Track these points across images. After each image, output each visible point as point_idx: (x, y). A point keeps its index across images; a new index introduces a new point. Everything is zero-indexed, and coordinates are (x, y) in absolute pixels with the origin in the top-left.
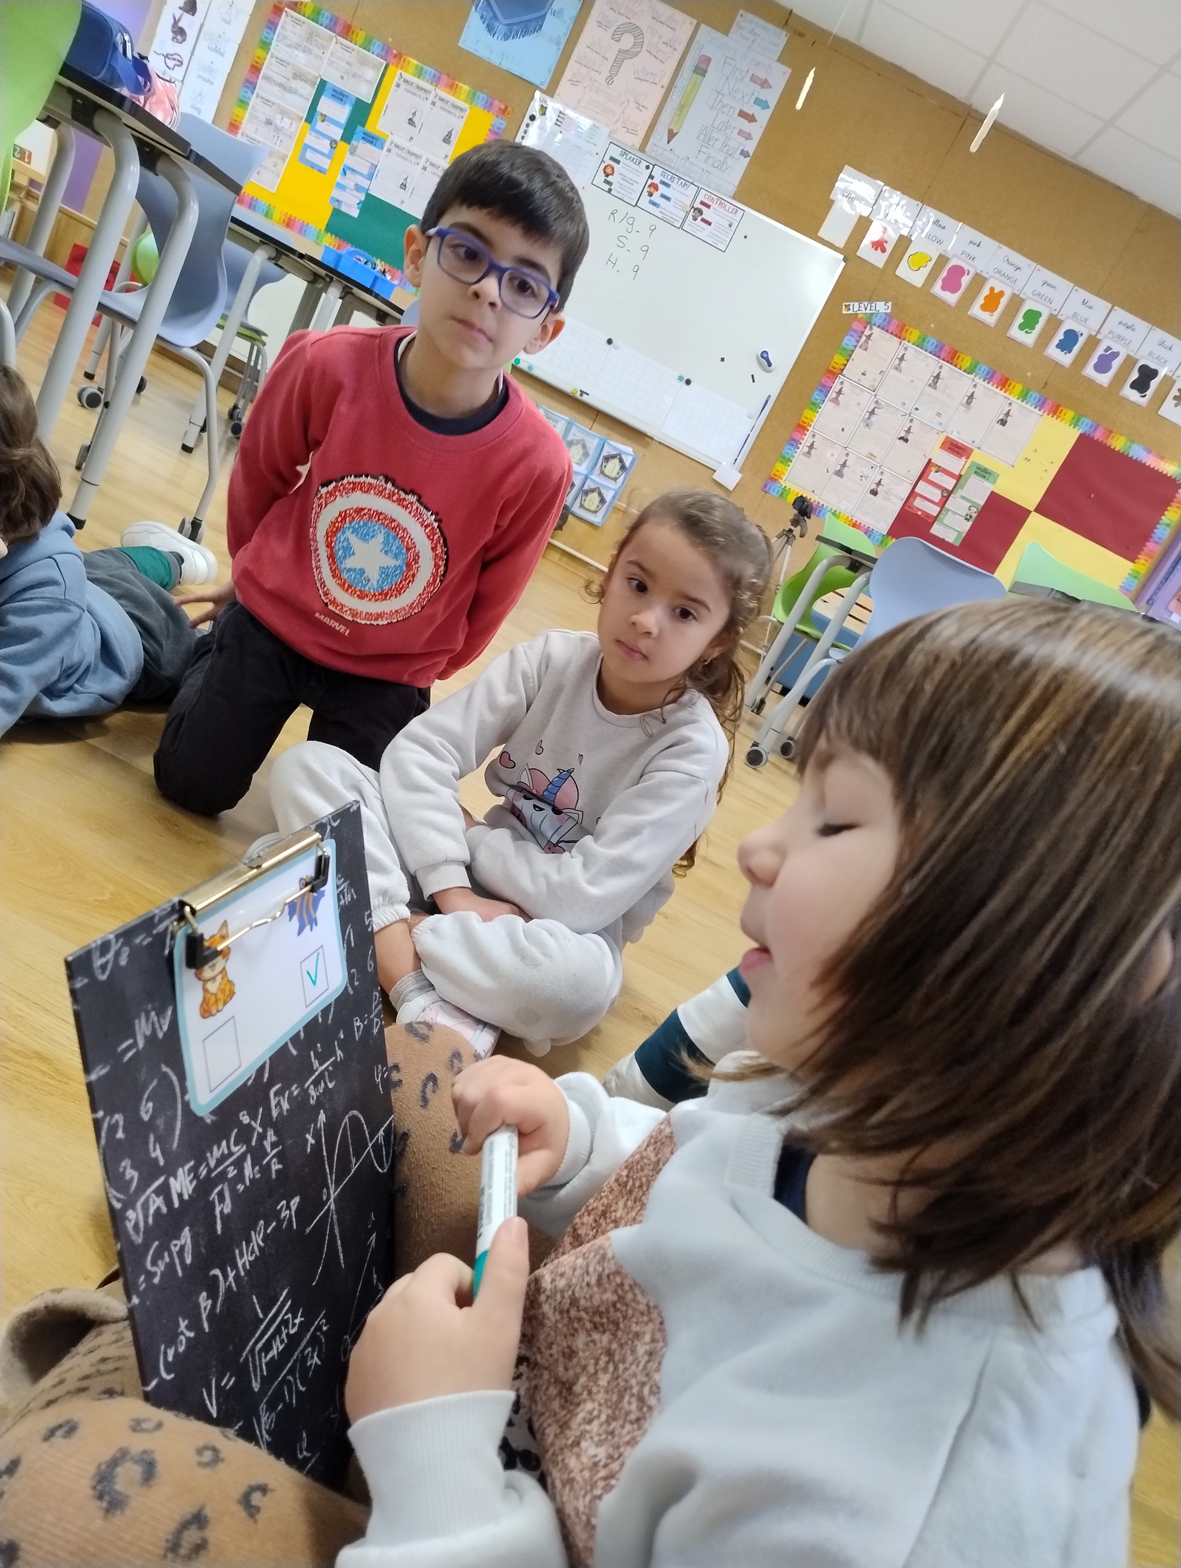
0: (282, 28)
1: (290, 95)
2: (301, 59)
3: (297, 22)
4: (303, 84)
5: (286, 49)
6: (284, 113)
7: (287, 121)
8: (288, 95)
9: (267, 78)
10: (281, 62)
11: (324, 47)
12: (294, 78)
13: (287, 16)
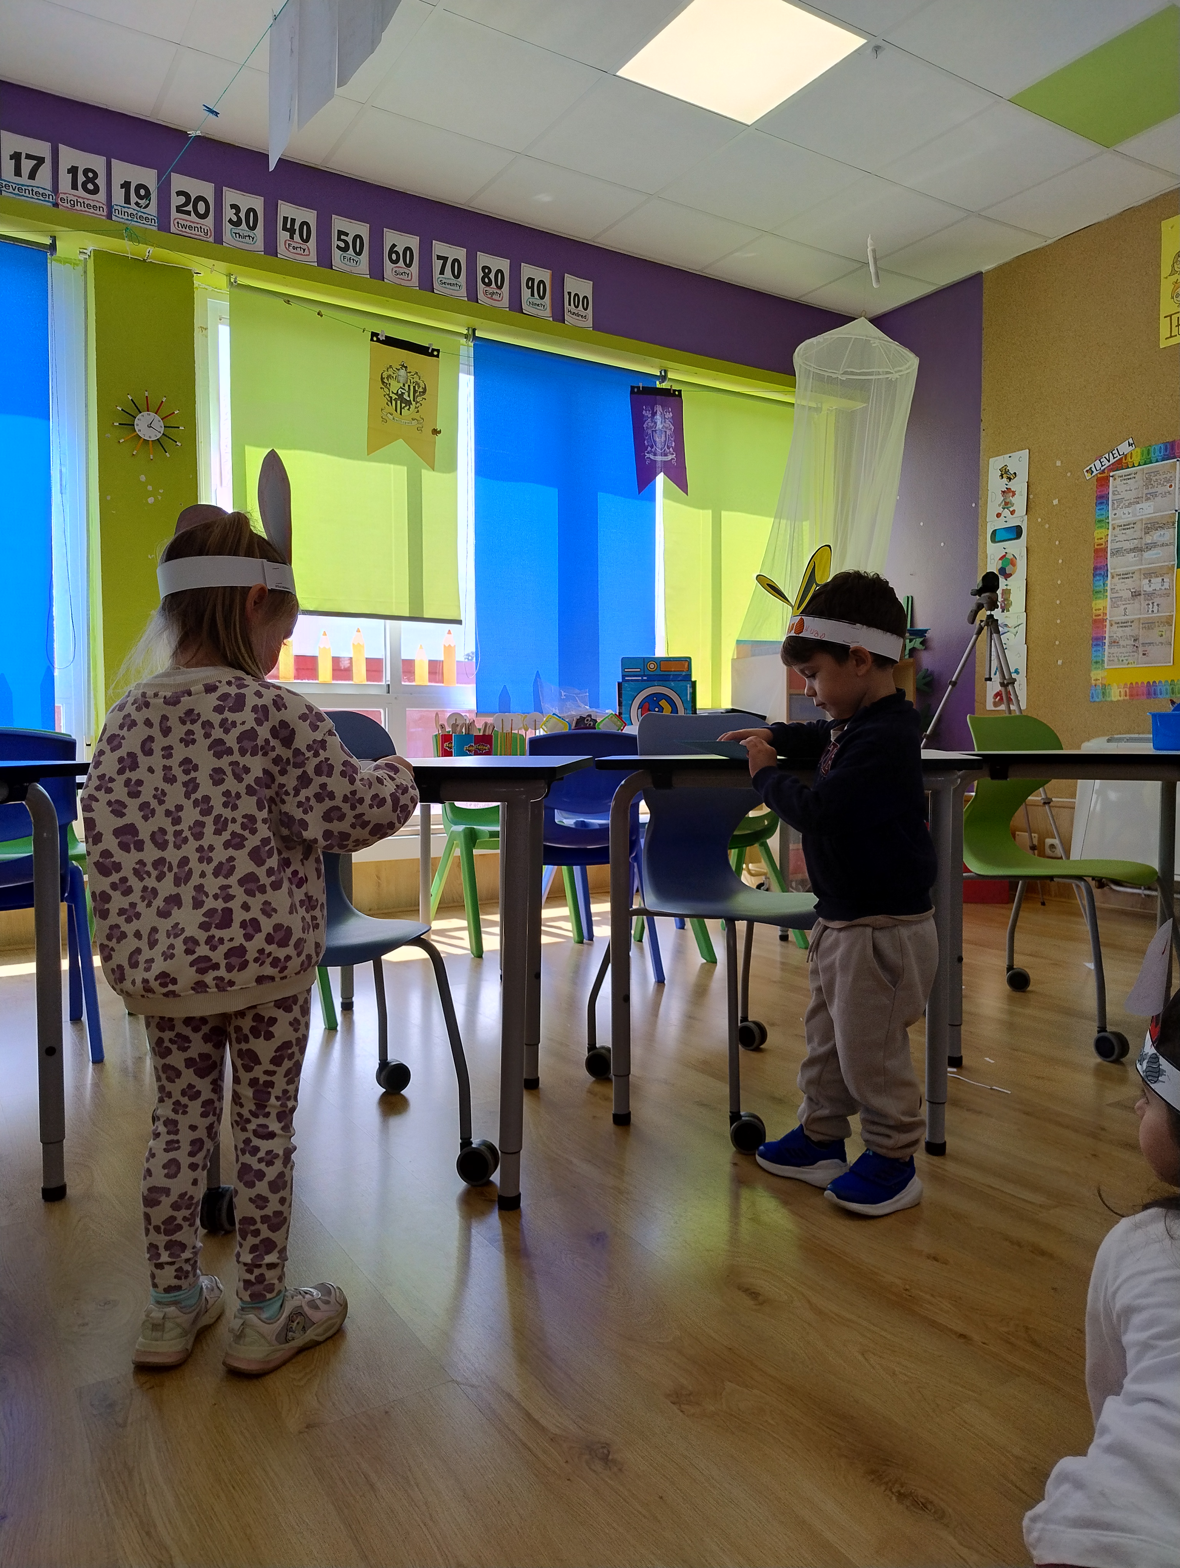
0: (1114, 494)
1: (1150, 552)
2: (1147, 510)
3: (1128, 477)
4: (1158, 533)
5: (1126, 511)
6: (1149, 575)
7: (1156, 582)
8: (1147, 555)
9: (1117, 552)
10: (1125, 527)
11: (1168, 481)
12: (1146, 533)
13: (1115, 479)
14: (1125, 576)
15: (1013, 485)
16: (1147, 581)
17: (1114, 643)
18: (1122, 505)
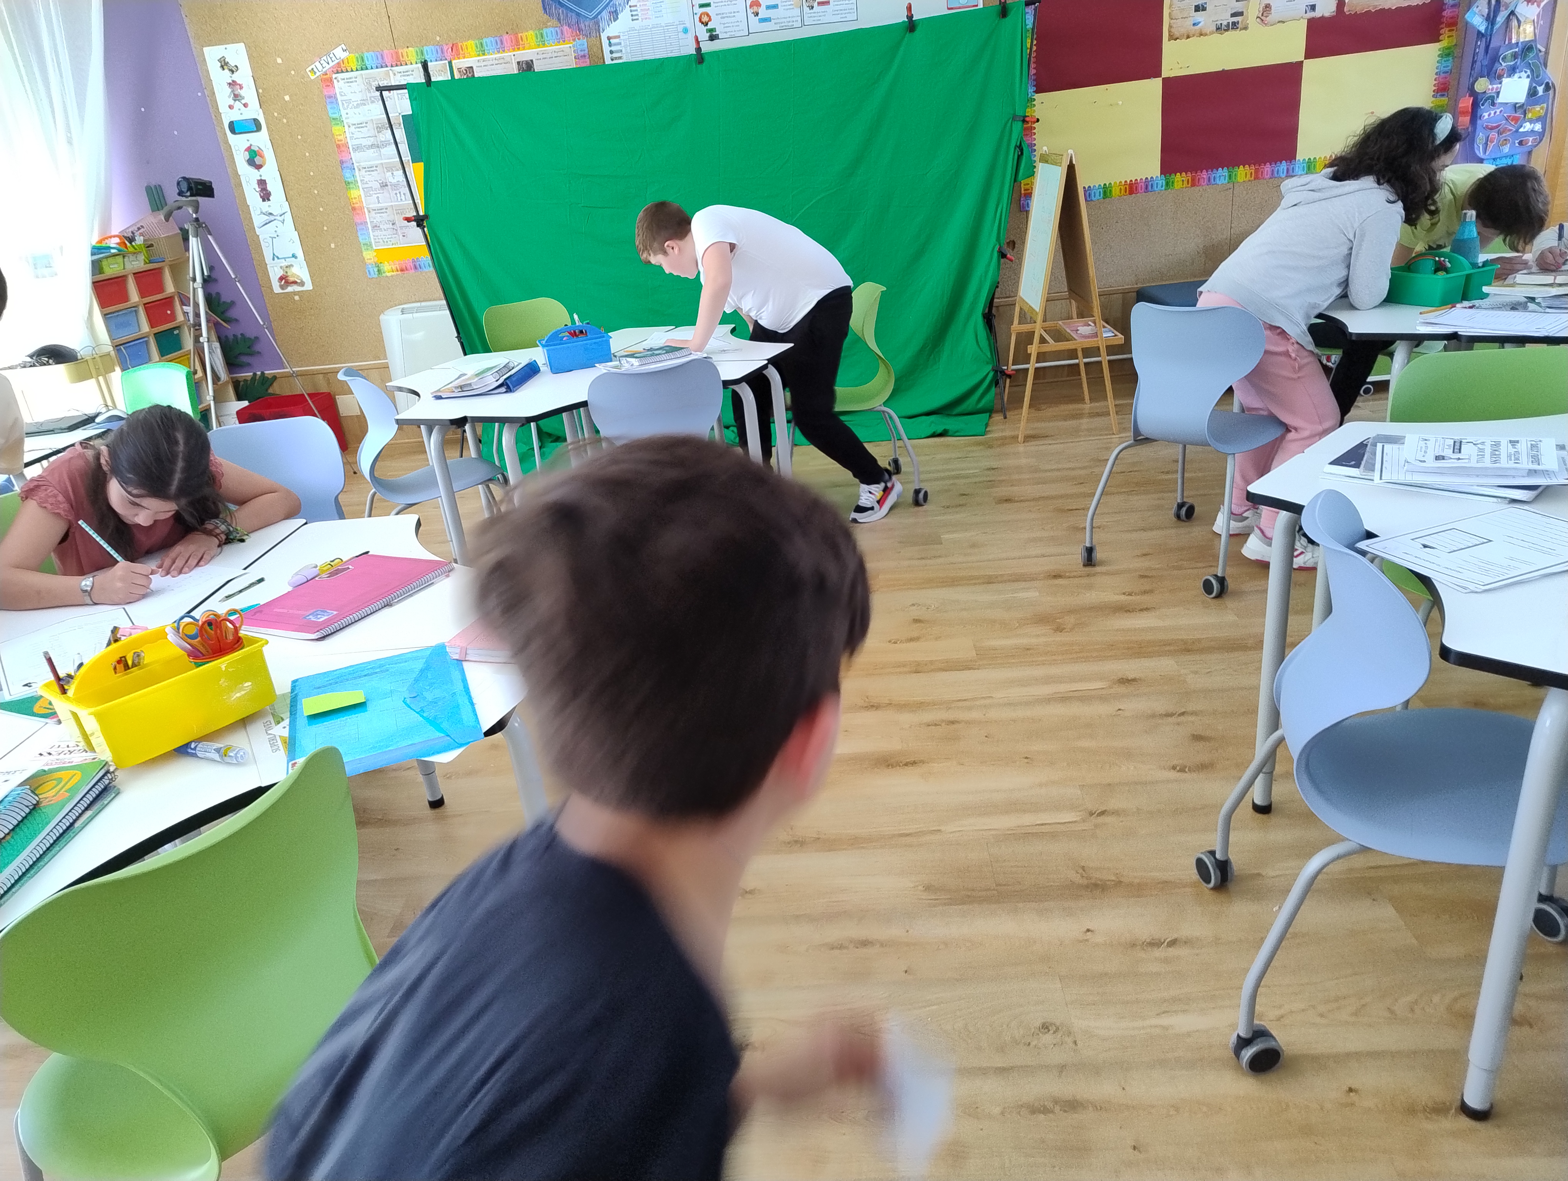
0: (341, 95)
1: (386, 149)
5: (357, 111)
6: (391, 168)
7: (398, 175)
8: (384, 151)
9: (358, 148)
13: (338, 81)
14: (370, 169)
15: (236, 77)
16: (390, 173)
17: (375, 227)
18: (350, 105)
